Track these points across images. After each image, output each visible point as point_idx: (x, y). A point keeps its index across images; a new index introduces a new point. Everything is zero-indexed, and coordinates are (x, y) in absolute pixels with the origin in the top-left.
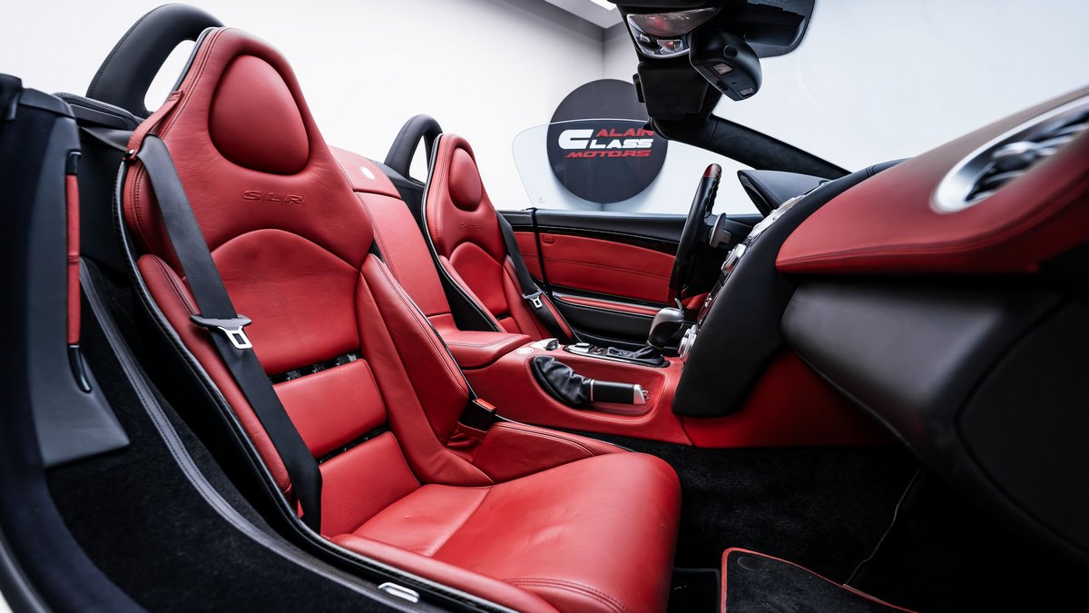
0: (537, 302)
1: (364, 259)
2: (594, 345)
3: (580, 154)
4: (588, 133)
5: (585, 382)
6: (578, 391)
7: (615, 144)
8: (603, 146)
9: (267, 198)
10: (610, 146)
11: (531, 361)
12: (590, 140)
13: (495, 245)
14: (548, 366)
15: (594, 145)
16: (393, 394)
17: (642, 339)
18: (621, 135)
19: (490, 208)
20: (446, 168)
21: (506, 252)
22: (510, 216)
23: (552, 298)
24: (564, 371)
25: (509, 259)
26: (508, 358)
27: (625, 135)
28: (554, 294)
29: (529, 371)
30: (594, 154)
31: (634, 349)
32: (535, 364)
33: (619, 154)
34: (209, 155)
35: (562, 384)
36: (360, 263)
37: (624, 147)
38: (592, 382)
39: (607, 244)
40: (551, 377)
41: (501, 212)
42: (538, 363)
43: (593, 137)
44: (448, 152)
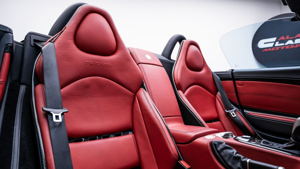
0: (233, 114)
1: (138, 90)
2: (253, 137)
3: (270, 49)
4: (274, 39)
5: (244, 160)
6: (239, 165)
7: (290, 42)
8: (283, 44)
9: (95, 64)
10: (287, 44)
11: (211, 143)
12: (275, 42)
13: (211, 87)
14: (221, 147)
15: (277, 44)
16: (143, 152)
17: (288, 136)
18: (293, 38)
19: (209, 70)
20: (185, 53)
21: (217, 90)
22: (219, 74)
23: (244, 113)
24: (231, 151)
25: (219, 93)
26: (199, 140)
27: (296, 37)
28: (245, 111)
29: (209, 148)
30: (278, 49)
31: (282, 142)
32: (213, 145)
33: (292, 47)
34: (72, 48)
35: (229, 159)
36: (136, 92)
37: (295, 43)
38: (248, 160)
39: (274, 84)
40: (222, 154)
41: (215, 73)
42: (215, 145)
43: (276, 41)
44: (186, 46)
